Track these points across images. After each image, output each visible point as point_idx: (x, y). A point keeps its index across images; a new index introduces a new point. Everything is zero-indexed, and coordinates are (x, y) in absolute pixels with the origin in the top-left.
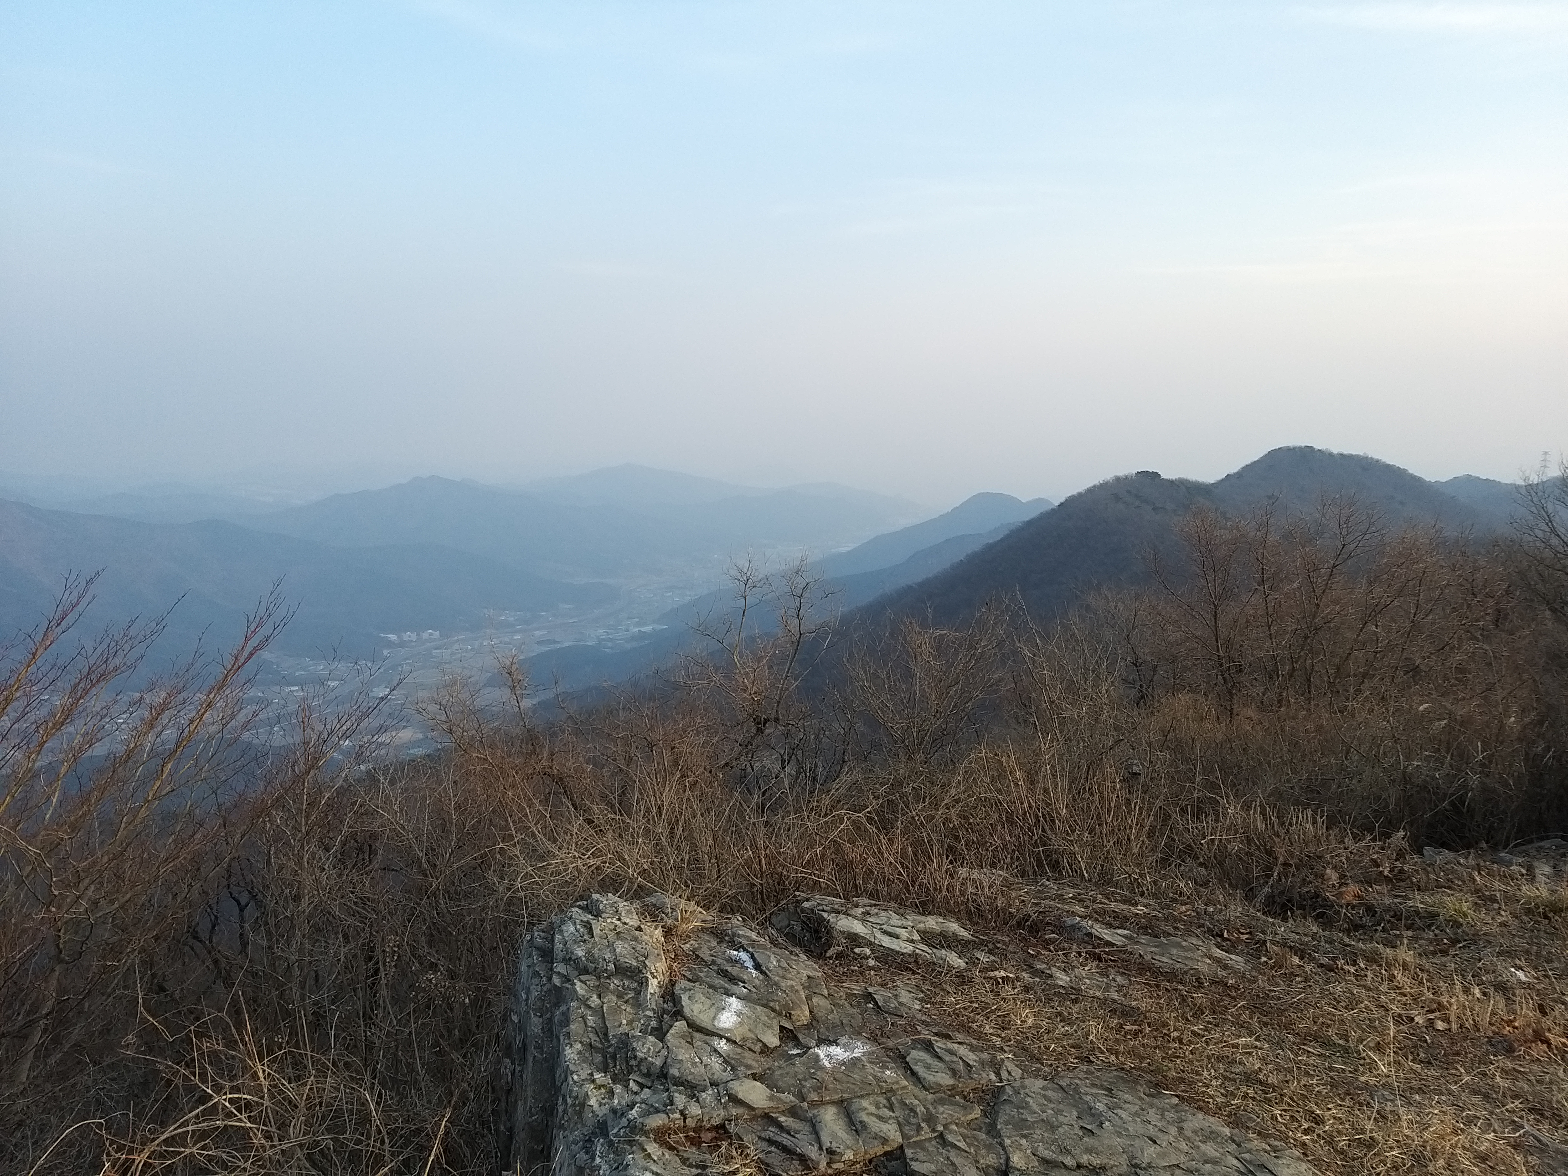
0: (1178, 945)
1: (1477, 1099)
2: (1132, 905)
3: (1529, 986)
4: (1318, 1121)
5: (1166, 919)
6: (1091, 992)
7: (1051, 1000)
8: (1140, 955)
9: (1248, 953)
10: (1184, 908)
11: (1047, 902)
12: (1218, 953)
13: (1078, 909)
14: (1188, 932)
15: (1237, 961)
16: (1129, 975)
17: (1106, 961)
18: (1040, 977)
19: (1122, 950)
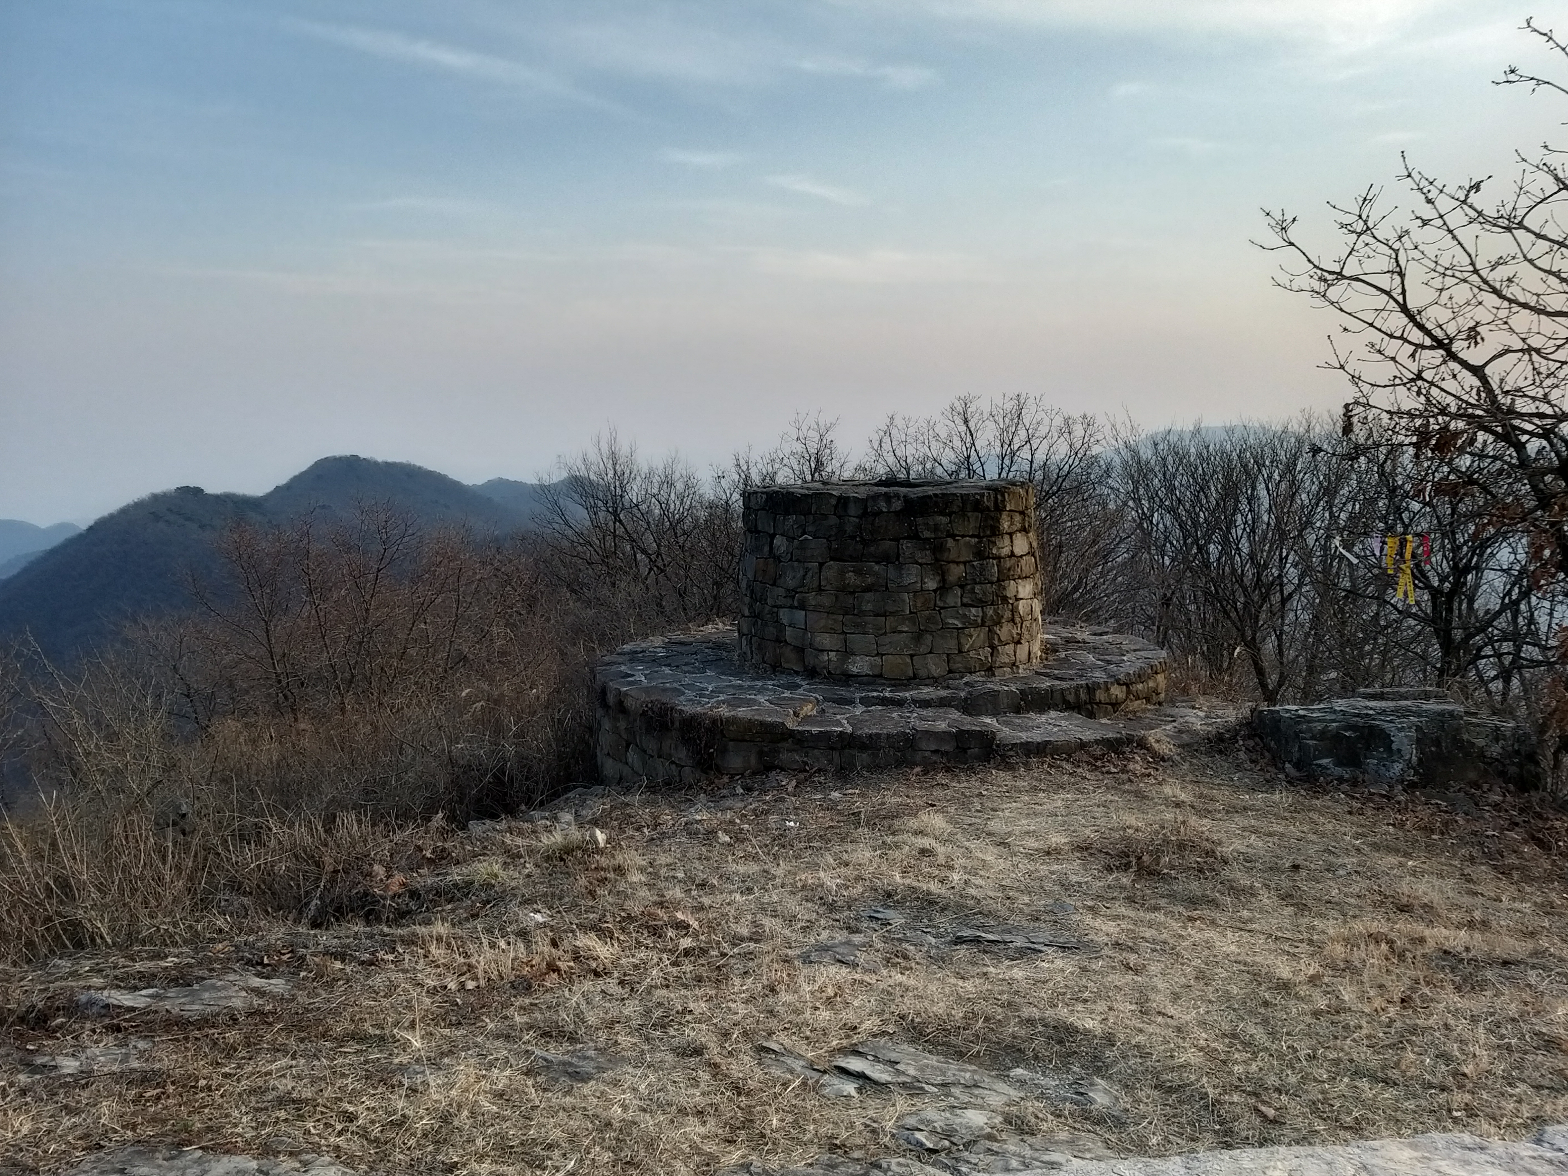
0: (214, 987)
1: (498, 1043)
2: (162, 959)
3: (545, 925)
4: (351, 1118)
5: (200, 964)
6: (105, 1069)
7: (56, 1094)
8: (167, 1011)
9: (290, 973)
10: (220, 946)
11: (57, 984)
12: (257, 982)
13: (97, 981)
14: (226, 970)
15: (278, 985)
16: (153, 1037)
17: (126, 1029)
18: (42, 1073)
19: (146, 1012)
